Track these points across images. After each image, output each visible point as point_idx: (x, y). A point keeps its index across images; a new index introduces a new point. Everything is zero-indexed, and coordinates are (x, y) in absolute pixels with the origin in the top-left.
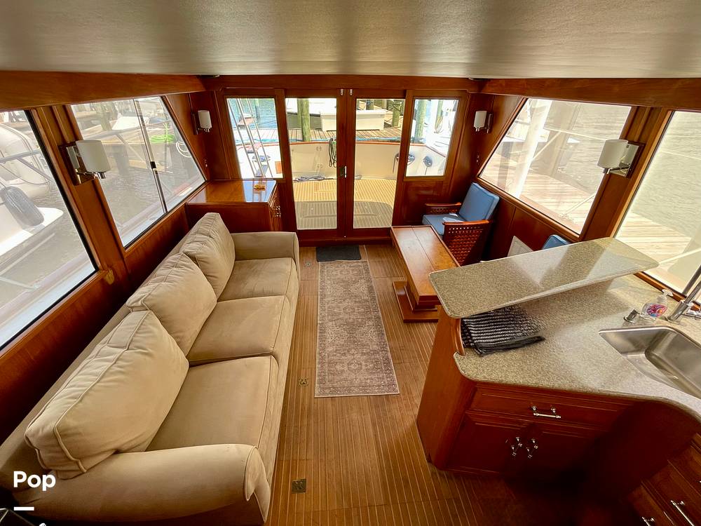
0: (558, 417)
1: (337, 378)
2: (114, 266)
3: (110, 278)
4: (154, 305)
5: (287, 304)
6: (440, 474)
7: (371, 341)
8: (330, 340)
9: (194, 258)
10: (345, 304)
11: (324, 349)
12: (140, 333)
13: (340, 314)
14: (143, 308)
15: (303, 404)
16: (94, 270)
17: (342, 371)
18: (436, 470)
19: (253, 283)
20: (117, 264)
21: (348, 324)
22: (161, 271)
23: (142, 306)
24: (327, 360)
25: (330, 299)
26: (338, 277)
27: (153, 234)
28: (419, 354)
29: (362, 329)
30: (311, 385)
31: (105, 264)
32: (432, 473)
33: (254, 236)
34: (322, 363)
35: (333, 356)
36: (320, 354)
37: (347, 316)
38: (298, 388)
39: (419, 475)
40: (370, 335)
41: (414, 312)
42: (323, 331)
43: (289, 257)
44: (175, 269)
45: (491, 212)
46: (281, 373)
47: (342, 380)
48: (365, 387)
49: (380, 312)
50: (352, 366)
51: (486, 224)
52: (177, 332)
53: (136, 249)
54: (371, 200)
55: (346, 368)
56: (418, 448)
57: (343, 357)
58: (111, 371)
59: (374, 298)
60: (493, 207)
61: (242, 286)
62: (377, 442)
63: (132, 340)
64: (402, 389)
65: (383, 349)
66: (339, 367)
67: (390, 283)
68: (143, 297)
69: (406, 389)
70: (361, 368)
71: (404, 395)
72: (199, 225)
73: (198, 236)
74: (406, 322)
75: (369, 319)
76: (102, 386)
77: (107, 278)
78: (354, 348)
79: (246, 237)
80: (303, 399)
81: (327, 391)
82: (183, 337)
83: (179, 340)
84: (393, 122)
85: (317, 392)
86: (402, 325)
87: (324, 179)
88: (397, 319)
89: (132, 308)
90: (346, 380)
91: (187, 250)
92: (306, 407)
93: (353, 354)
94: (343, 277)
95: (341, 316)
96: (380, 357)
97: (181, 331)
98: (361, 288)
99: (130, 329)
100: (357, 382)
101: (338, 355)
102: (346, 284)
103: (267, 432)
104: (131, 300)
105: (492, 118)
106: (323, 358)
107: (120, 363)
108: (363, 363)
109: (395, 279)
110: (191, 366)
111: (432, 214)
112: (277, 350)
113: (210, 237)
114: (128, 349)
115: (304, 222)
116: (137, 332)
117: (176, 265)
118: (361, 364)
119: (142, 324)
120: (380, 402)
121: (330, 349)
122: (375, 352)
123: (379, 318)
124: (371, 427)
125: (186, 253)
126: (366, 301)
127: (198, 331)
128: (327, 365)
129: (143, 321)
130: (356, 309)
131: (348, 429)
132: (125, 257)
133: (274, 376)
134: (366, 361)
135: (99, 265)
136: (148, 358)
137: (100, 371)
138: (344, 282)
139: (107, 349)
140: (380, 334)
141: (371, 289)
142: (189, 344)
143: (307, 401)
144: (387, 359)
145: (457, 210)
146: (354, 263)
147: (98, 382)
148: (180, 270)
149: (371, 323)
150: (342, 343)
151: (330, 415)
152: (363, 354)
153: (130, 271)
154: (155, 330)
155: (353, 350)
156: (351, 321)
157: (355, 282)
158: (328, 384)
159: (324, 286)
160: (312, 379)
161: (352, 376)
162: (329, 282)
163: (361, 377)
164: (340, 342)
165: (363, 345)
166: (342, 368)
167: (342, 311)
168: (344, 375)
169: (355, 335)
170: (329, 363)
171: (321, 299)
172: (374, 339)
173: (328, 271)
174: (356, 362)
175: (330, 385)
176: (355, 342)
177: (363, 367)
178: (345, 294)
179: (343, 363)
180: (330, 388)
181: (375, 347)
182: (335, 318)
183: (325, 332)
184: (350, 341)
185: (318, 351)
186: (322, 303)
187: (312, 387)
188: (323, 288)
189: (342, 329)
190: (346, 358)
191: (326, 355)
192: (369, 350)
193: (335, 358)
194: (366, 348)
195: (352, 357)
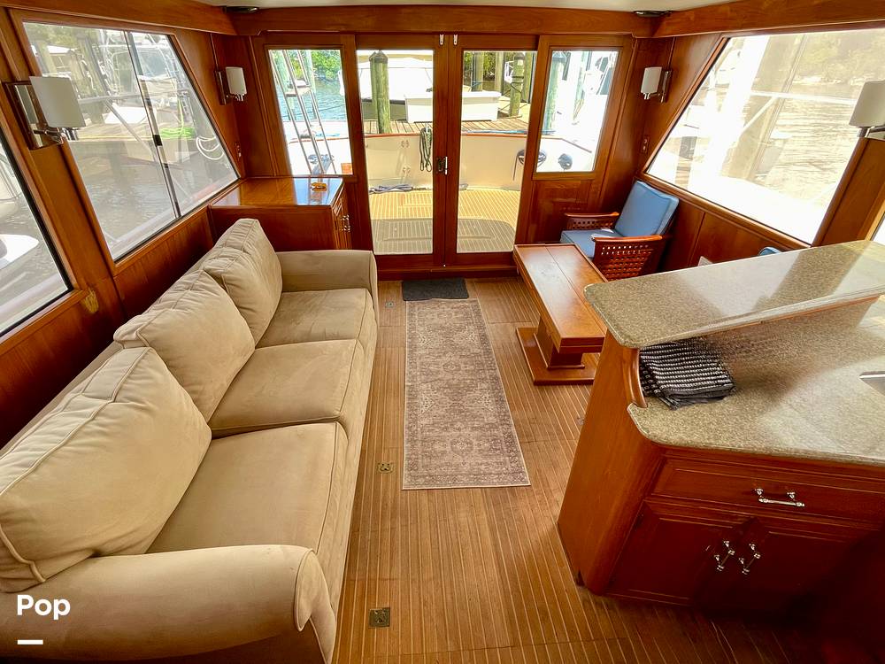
0: (800, 504)
1: (436, 462)
2: (98, 286)
3: (91, 304)
4: (156, 340)
5: (360, 351)
7: (486, 410)
8: (424, 409)
9: (218, 279)
10: (446, 359)
11: (415, 421)
12: (132, 379)
13: (438, 372)
14: (139, 342)
15: (384, 500)
16: (67, 289)
17: (444, 453)
18: (589, 595)
19: (307, 323)
20: (103, 283)
21: (450, 387)
22: (169, 295)
23: (138, 340)
24: (419, 436)
25: (423, 352)
26: (435, 322)
27: (159, 245)
28: (558, 429)
29: (472, 395)
30: (397, 473)
31: (83, 281)
33: (310, 255)
34: (412, 441)
35: (429, 431)
36: (409, 428)
37: (449, 376)
38: (377, 476)
39: (563, 604)
40: (484, 403)
41: (549, 369)
42: (413, 397)
43: (363, 287)
44: (189, 291)
45: (666, 222)
46: (352, 449)
47: (442, 465)
48: (478, 475)
49: (498, 371)
50: (458, 447)
51: (657, 241)
52: (192, 384)
53: (133, 265)
54: (482, 217)
55: (448, 448)
56: (561, 565)
57: (444, 433)
58: (85, 430)
59: (488, 352)
60: (670, 214)
61: (293, 325)
62: (497, 554)
63: (120, 389)
64: (534, 478)
65: (504, 421)
66: (438, 447)
67: (512, 331)
68: (140, 326)
69: (538, 476)
70: (472, 449)
71: (537, 487)
72: (227, 236)
73: (225, 249)
74: (538, 384)
75: (483, 380)
76: (70, 451)
77: (86, 302)
78: (459, 420)
79: (299, 259)
80: (385, 492)
81: (421, 480)
82: (202, 393)
83: (195, 396)
84: (511, 110)
85: (405, 482)
86: (532, 389)
88: (524, 382)
89: (123, 342)
90: (448, 465)
91: (207, 267)
92: (390, 505)
93: (459, 429)
94: (442, 322)
95: (440, 376)
96: (499, 433)
97: (200, 384)
98: (469, 337)
99: (120, 371)
100: (466, 468)
101: (437, 430)
102: (447, 332)
103: (329, 531)
104: (120, 333)
105: (670, 77)
106: (414, 434)
107: (101, 419)
108: (475, 442)
109: (519, 325)
110: (215, 437)
111: (574, 228)
112: (345, 414)
113: (244, 251)
114: (114, 401)
115: (384, 244)
116: (129, 377)
117: (192, 287)
118: (471, 443)
119: (136, 366)
120: (501, 497)
121: (424, 422)
122: (492, 426)
123: (496, 378)
124: (487, 533)
125: (207, 271)
126: (477, 355)
127: (226, 385)
128: (419, 444)
129: (139, 362)
130: (463, 365)
131: (453, 533)
132: (115, 273)
133: (340, 451)
134: (478, 439)
135: (74, 282)
136: (145, 416)
137: (70, 429)
138: (443, 328)
139: (81, 399)
140: (499, 401)
141: (484, 339)
142: (212, 405)
143: (390, 495)
144: (510, 435)
145: (613, 223)
146: (458, 303)
147: (65, 445)
148: (198, 293)
149: (485, 386)
151: (426, 514)
152: (474, 429)
153: (123, 298)
154: (158, 375)
155: (459, 423)
156: (454, 382)
157: (460, 329)
158: (422, 471)
159: (414, 334)
160: (397, 463)
161: (459, 459)
162: (422, 329)
163: (472, 461)
164: (439, 412)
165: (474, 417)
166: (442, 449)
167: (442, 369)
168: (446, 458)
169: (461, 402)
170: (423, 441)
171: (411, 352)
172: (490, 408)
173: (419, 313)
174: (463, 439)
175: (425, 473)
176: (461, 412)
177: (475, 447)
178: (446, 345)
179: (445, 441)
180: (424, 477)
181: (492, 419)
182: (432, 378)
183: (416, 398)
184: (454, 411)
185: (406, 423)
186: (411, 358)
187: (398, 476)
188: (412, 337)
189: (441, 394)
190: (448, 434)
191: (419, 429)
192: (482, 424)
193: (432, 434)
194: (478, 420)
195: (458, 433)
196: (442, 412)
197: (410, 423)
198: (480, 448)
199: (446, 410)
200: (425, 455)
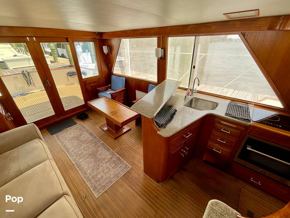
0: (191, 134)
1: (102, 181)
6: (164, 184)
8: (86, 167)
10: (83, 147)
11: (86, 174)
13: (83, 153)
17: (102, 177)
18: (161, 183)
21: (90, 155)
24: (90, 177)
25: (72, 149)
26: (70, 137)
28: (128, 148)
29: (99, 153)
30: (91, 195)
32: (161, 185)
34: (89, 180)
35: (92, 173)
36: (85, 177)
37: (87, 152)
39: (158, 190)
40: (105, 154)
41: (116, 133)
42: (79, 166)
43: (36, 138)
45: (124, 84)
47: (104, 181)
48: (117, 175)
49: (102, 141)
50: (105, 171)
51: (124, 89)
54: (65, 96)
55: (103, 174)
56: (152, 181)
57: (98, 170)
59: (95, 137)
60: (124, 82)
62: (137, 193)
64: (131, 165)
65: (113, 155)
66: (99, 176)
67: (98, 127)
69: (132, 164)
70: (110, 169)
71: (133, 166)
74: (116, 139)
75: (99, 147)
78: (100, 163)
81: (101, 191)
84: (55, 60)
85: (96, 195)
86: (115, 141)
87: (27, 94)
88: (111, 140)
90: (106, 179)
94: (73, 135)
96: (114, 159)
98: (86, 136)
100: (112, 176)
101: (95, 171)
102: (77, 138)
105: (110, 48)
106: (88, 178)
108: (109, 166)
109: (99, 125)
111: (101, 92)
118: (108, 167)
120: (126, 177)
121: (89, 171)
122: (111, 158)
123: (103, 144)
124: (130, 189)
126: (92, 140)
128: (92, 180)
130: (90, 146)
131: (121, 197)
138: (75, 137)
140: (108, 150)
141: (91, 134)
143: (93, 204)
144: (118, 158)
145: (110, 88)
146: (74, 127)
149: (101, 148)
151: (110, 199)
152: (106, 163)
156: (91, 152)
157: (81, 135)
158: (99, 187)
159: (65, 145)
160: (88, 192)
161: (108, 175)
162: (67, 141)
163: (112, 172)
164: (92, 165)
165: (104, 159)
166: (101, 175)
167: (83, 151)
168: (104, 178)
169: (97, 157)
170: (93, 178)
171: (68, 152)
172: (107, 153)
173: (61, 137)
174: (105, 168)
175: (100, 187)
176: (99, 160)
177: (110, 168)
178: (79, 142)
179: (100, 173)
180: (101, 188)
181: (110, 156)
182: (82, 156)
184: (97, 161)
185: (82, 176)
186: (69, 153)
187: (92, 195)
188: (65, 146)
189: (89, 159)
190: (100, 170)
191: (89, 175)
192: (108, 160)
193: (94, 174)
194: (106, 159)
195: (102, 167)
197: (84, 175)
198: (112, 167)
199: (94, 163)
200: (96, 182)
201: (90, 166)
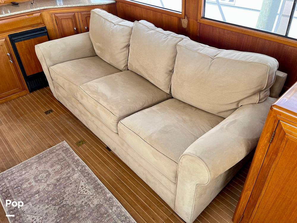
1: (55, 159)
8: (82, 184)
17: (52, 166)
24: (73, 166)
34: (75, 162)
35: (69, 172)
36: (83, 166)
47: (50, 160)
48: (25, 167)
50: (45, 175)
55: (50, 170)
57: (58, 177)
66: (58, 167)
70: (34, 178)
78: (51, 192)
90: (46, 162)
100: (35, 166)
101: (64, 176)
106: (78, 165)
108: (34, 184)
118: (36, 181)
121: (76, 176)
128: (70, 162)
150: (67, 189)
152: (38, 192)
155: (50, 189)
158: (60, 152)
161: (41, 168)
163: (31, 172)
164: (69, 189)
165: (41, 201)
166: (54, 168)
168: (49, 164)
174: (43, 181)
175: (57, 152)
176: (53, 200)
177: (32, 180)
179: (55, 173)
180: (57, 150)
183: (94, 188)
184: (59, 197)
185: (87, 168)
189: (77, 204)
190: (55, 178)
191: (76, 169)
192: (33, 199)
193: (66, 171)
194: (36, 200)
195: (48, 183)
196: (68, 190)
197: (85, 169)
198: (29, 182)
199: (65, 193)
200: (64, 159)
201: (73, 186)
